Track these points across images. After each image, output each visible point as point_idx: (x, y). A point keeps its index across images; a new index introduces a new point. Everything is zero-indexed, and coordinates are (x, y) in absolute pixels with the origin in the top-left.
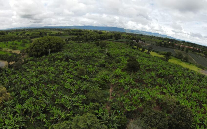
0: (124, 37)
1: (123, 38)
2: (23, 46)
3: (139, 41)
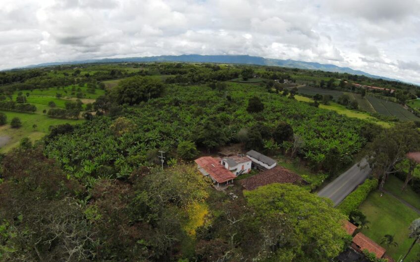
0: (258, 75)
1: (257, 77)
2: (92, 92)
3: (285, 81)
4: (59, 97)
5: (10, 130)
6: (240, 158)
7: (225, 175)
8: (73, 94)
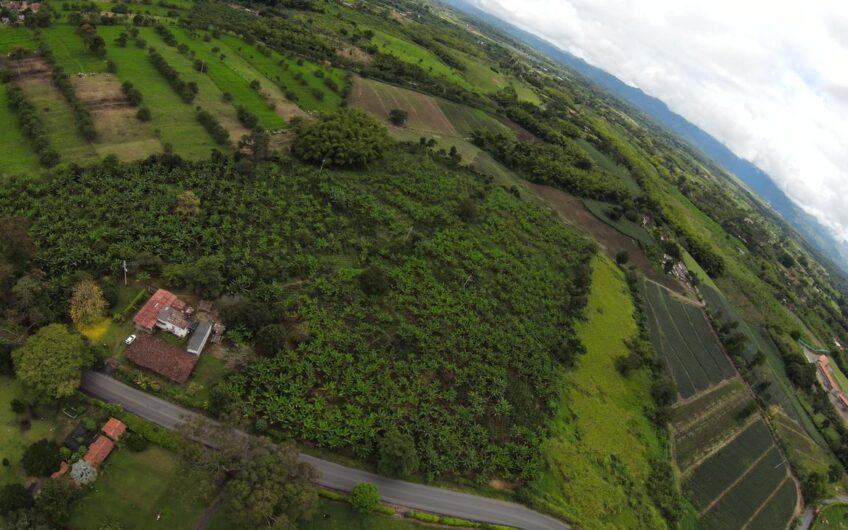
2: (319, 96)
3: (679, 269)
4: (255, 85)
5: (132, 120)
6: (180, 319)
7: (144, 320)
8: (283, 88)
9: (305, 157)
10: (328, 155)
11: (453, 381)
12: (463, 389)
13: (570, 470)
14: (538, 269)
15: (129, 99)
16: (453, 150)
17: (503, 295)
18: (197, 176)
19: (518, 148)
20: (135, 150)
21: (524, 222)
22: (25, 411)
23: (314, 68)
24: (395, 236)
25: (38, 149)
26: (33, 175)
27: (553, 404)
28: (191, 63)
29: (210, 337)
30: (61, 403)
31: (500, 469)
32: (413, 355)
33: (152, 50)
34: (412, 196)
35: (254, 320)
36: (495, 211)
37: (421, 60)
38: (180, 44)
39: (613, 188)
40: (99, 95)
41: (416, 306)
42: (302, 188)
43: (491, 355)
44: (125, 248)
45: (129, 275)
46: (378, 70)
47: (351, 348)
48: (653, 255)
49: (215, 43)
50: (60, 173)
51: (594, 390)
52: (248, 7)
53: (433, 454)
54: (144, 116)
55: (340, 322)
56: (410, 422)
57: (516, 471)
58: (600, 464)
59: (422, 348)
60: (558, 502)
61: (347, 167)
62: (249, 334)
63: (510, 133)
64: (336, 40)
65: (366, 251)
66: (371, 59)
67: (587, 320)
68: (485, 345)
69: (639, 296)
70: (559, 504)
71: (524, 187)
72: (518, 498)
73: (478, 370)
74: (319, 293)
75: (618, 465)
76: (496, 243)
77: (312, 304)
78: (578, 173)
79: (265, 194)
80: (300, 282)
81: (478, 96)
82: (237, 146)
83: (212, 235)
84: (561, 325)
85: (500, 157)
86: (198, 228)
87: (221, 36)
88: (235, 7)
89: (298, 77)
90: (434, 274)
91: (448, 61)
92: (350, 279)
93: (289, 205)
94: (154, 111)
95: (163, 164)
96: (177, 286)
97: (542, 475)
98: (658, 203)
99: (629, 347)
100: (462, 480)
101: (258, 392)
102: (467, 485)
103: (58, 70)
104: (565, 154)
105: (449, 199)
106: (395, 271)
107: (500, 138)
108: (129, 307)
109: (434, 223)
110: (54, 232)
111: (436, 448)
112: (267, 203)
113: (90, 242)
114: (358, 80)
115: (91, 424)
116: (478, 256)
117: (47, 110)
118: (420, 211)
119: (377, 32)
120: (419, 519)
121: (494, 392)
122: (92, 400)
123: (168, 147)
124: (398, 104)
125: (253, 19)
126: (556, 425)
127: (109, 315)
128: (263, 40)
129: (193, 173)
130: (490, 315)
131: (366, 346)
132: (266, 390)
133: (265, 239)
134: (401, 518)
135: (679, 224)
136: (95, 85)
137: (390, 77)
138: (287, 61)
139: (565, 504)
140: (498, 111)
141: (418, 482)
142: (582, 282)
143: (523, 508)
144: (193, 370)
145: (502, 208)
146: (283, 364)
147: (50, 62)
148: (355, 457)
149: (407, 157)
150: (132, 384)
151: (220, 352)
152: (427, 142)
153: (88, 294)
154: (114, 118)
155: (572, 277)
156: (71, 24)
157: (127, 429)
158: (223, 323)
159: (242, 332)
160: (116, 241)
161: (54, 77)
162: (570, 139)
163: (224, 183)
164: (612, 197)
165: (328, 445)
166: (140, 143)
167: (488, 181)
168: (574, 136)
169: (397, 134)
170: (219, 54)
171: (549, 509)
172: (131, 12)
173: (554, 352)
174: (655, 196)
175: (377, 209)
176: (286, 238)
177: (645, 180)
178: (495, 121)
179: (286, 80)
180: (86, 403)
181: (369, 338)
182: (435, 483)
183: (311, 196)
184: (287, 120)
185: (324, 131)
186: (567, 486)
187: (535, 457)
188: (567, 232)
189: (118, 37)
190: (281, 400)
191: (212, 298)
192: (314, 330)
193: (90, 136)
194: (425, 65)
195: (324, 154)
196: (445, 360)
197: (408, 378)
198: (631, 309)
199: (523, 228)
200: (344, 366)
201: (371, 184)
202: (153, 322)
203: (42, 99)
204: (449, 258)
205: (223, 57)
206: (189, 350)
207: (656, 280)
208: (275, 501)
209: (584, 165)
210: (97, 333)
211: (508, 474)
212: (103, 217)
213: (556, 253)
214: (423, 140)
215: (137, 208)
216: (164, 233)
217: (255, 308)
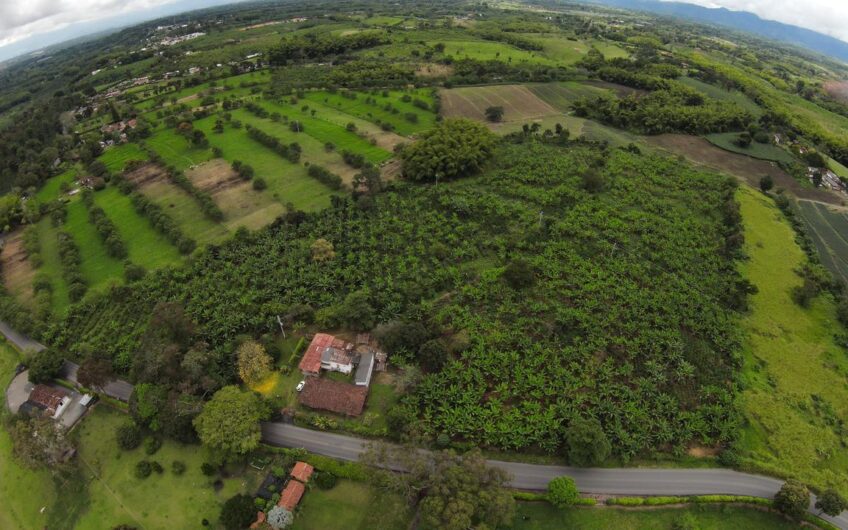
1: (780, 142)
2: (412, 119)
3: (829, 179)
4: (351, 128)
5: (251, 192)
6: (342, 356)
7: (309, 365)
8: (378, 122)
9: (419, 177)
10: (439, 168)
11: (626, 355)
12: (639, 360)
13: (771, 422)
14: (682, 219)
15: (241, 175)
16: (559, 128)
17: (655, 255)
18: (323, 224)
19: (622, 105)
20: (260, 218)
21: (652, 176)
22: (216, 473)
23: (400, 95)
24: (527, 226)
25: (174, 241)
26: (175, 264)
27: (737, 355)
28: (287, 127)
29: (375, 366)
30: (247, 459)
31: (697, 435)
32: (578, 338)
33: (248, 127)
34: (533, 183)
35: (412, 340)
36: (620, 173)
37: (498, 54)
38: (271, 114)
39: (732, 115)
40: (214, 180)
41: (569, 288)
42: (424, 207)
43: (658, 320)
44: (276, 305)
45: (285, 328)
46: (460, 77)
47: (514, 345)
48: (797, 171)
49: (302, 103)
50: (200, 256)
51: (777, 331)
52: (320, 62)
53: (623, 433)
54: (260, 186)
55: (496, 324)
56: (592, 406)
57: (715, 434)
58: (802, 407)
59: (585, 329)
60: (766, 458)
61: (461, 175)
62: (411, 355)
63: (610, 94)
64: (411, 63)
65: (503, 248)
66: (450, 69)
67: (748, 258)
68: (650, 310)
69: (796, 218)
70: (767, 460)
71: (641, 142)
72: (722, 463)
73: (650, 338)
74: (468, 300)
75: (822, 404)
76: (632, 205)
77: (465, 312)
78: (692, 110)
79: (391, 222)
80: (448, 294)
81: (564, 68)
82: (352, 187)
83: (353, 272)
84: (722, 271)
85: (607, 120)
86: (338, 270)
87: (306, 95)
88: (309, 66)
89: (388, 108)
90: (578, 253)
91: (524, 46)
92: (495, 279)
93: (416, 226)
94: (267, 179)
95: (290, 222)
96: (332, 327)
97: (743, 432)
98: (784, 116)
99: (801, 275)
100: (660, 456)
101: (432, 409)
102: (666, 460)
103: (171, 169)
104: (672, 96)
105: (570, 175)
106: (537, 260)
107: (601, 101)
108: (292, 357)
109: (562, 203)
110: (208, 308)
111: (625, 427)
112: (396, 230)
113: (243, 308)
114: (444, 92)
115: (279, 472)
116: (615, 223)
117: (172, 206)
118: (546, 195)
119: (446, 43)
120: (621, 504)
121: (672, 357)
122: (276, 449)
123: (289, 206)
124: (490, 102)
125: (328, 71)
126: (747, 376)
127: (275, 369)
128: (344, 85)
129: (319, 223)
130: (646, 278)
131: (529, 340)
132: (440, 405)
133: (403, 263)
134: (605, 507)
135: (814, 131)
136: (207, 173)
137: (473, 79)
138: (373, 97)
139: (775, 459)
140: (590, 77)
141: (613, 467)
142: (732, 220)
143: (730, 472)
144: (366, 402)
145: (626, 169)
146: (452, 376)
147: (162, 165)
148: (543, 453)
149: (515, 148)
150: (311, 426)
151: (387, 379)
152: (530, 128)
153: (252, 353)
154: (232, 197)
155: (720, 218)
156: (169, 127)
157: (315, 470)
158: (384, 351)
159: (403, 354)
160: (266, 301)
161: (170, 177)
162: (671, 80)
163: (350, 223)
164: (735, 125)
165: (513, 446)
166: (262, 210)
167: (603, 146)
168: (674, 76)
169: (499, 130)
170: (309, 111)
171: (758, 467)
172: (218, 101)
173: (723, 301)
174: (779, 110)
175: (502, 205)
176: (423, 257)
177: (763, 97)
178: (591, 87)
179: (378, 114)
180: (271, 453)
181: (530, 332)
182: (630, 465)
183: (435, 212)
184: (391, 150)
185: (429, 148)
186: (772, 438)
187: (731, 413)
188: (701, 174)
189: (215, 125)
190: (457, 411)
191: (367, 330)
192: (473, 336)
193: (216, 217)
194: (503, 58)
195: (435, 169)
196: (612, 335)
197: (579, 362)
198: (792, 235)
199: (654, 183)
200: (511, 365)
201: (490, 184)
202: (318, 365)
203: (165, 198)
204: (588, 233)
205: (313, 112)
206: (358, 383)
207: (808, 197)
208: (471, 511)
209: (695, 101)
210: (269, 387)
211: (707, 439)
212: (249, 284)
213: (697, 198)
214: (525, 128)
215: (278, 267)
216: (307, 283)
217: (411, 329)
